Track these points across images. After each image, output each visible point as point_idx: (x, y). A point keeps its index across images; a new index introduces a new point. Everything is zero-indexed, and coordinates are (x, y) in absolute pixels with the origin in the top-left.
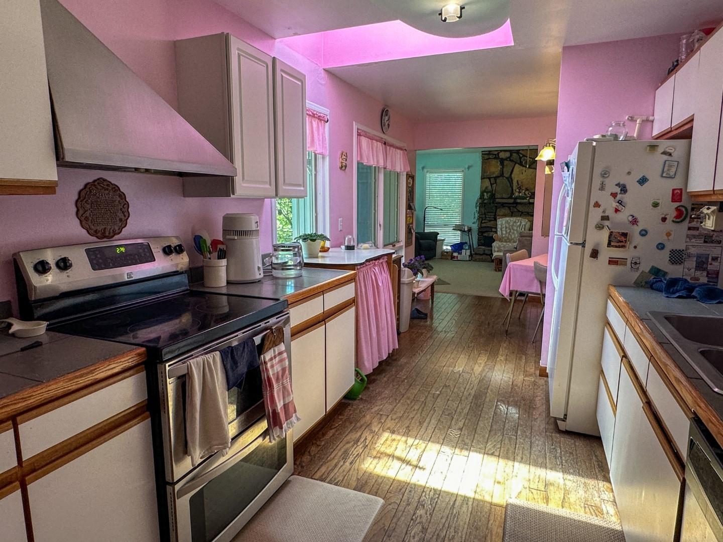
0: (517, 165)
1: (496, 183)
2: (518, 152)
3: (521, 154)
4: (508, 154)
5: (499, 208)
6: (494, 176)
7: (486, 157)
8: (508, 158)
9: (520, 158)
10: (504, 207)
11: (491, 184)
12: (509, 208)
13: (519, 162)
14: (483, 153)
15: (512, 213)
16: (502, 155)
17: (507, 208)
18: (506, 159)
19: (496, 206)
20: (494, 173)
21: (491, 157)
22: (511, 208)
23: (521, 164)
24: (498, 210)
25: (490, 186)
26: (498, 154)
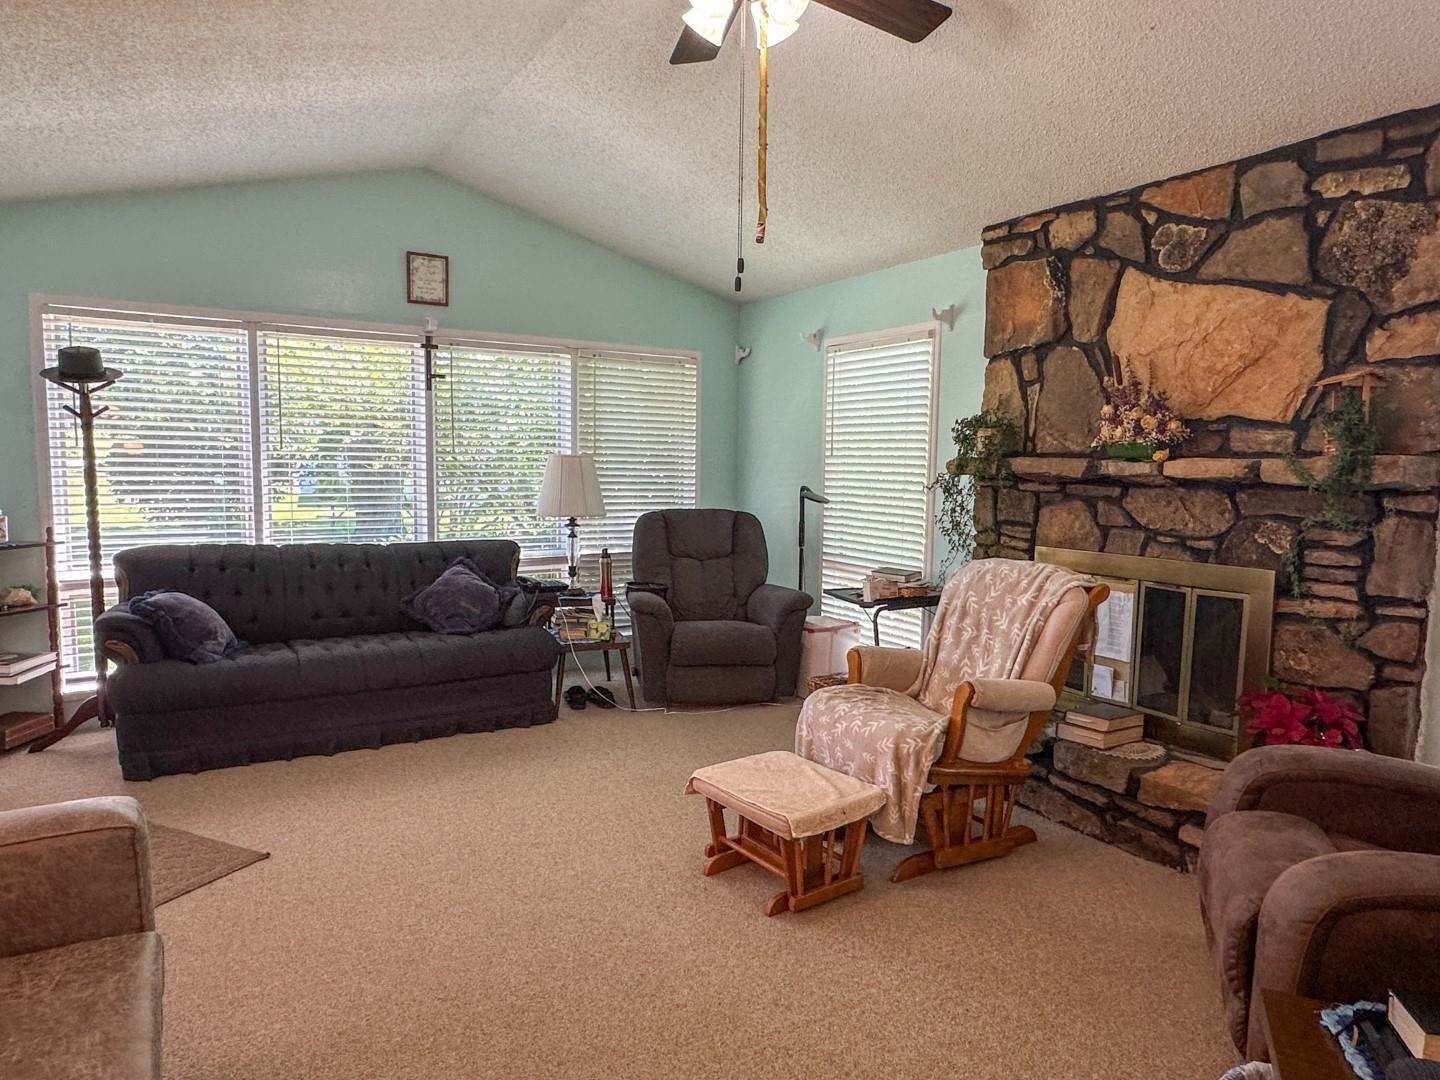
0: (1131, 276)
1: (1040, 378)
2: (1132, 201)
3: (1150, 208)
4: (1085, 223)
5: (1048, 503)
6: (1032, 341)
7: (1000, 253)
8: (1086, 244)
9: (1147, 232)
10: (1068, 497)
11: (1023, 385)
12: (1091, 504)
13: (1139, 254)
14: (991, 235)
15: (1105, 531)
16: (1065, 233)
17: (1078, 504)
18: (1079, 252)
19: (1036, 494)
20: (1030, 327)
21: (1016, 252)
22: (1101, 505)
23: (1149, 267)
24: (1045, 512)
25: (1018, 395)
26: (1045, 227)
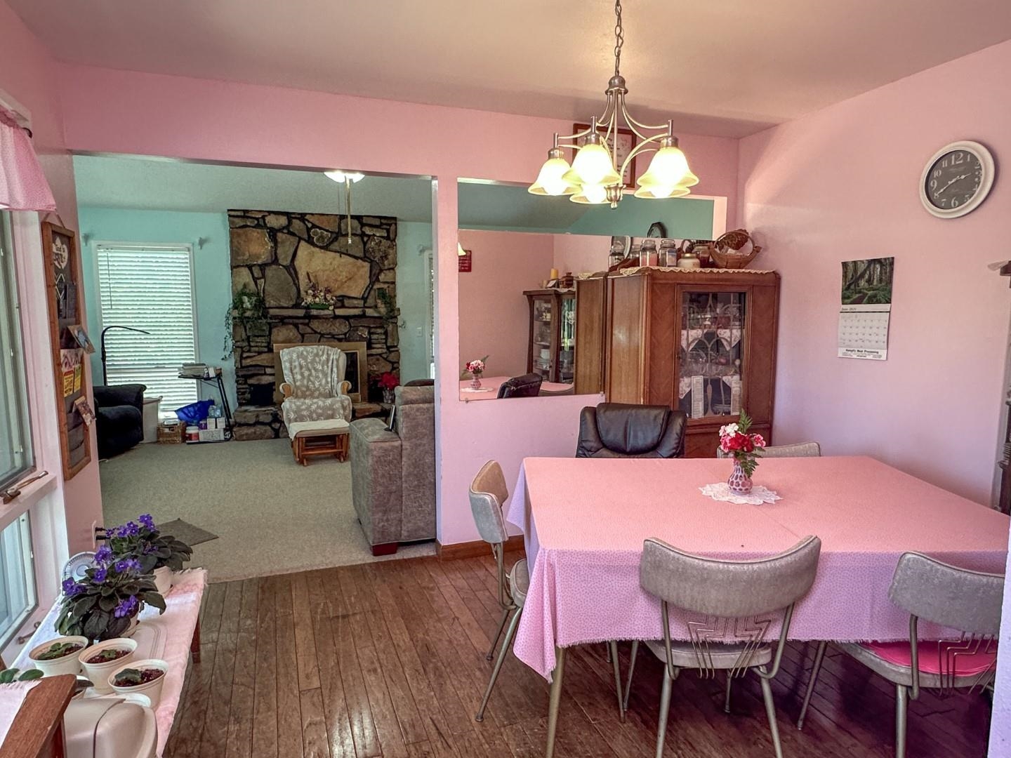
0: (303, 243)
1: (264, 276)
2: (302, 217)
3: (309, 222)
4: (283, 221)
5: (276, 327)
6: (260, 262)
7: (240, 222)
8: (284, 228)
9: (308, 230)
10: (284, 324)
11: (255, 280)
12: (296, 326)
13: (306, 236)
14: (233, 213)
15: (303, 335)
16: (273, 221)
17: (291, 326)
18: (280, 230)
19: (269, 324)
20: (258, 257)
21: (249, 224)
22: (300, 326)
23: (310, 241)
24: (275, 331)
25: (252, 283)
26: (263, 217)
